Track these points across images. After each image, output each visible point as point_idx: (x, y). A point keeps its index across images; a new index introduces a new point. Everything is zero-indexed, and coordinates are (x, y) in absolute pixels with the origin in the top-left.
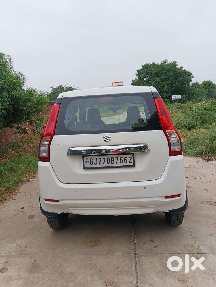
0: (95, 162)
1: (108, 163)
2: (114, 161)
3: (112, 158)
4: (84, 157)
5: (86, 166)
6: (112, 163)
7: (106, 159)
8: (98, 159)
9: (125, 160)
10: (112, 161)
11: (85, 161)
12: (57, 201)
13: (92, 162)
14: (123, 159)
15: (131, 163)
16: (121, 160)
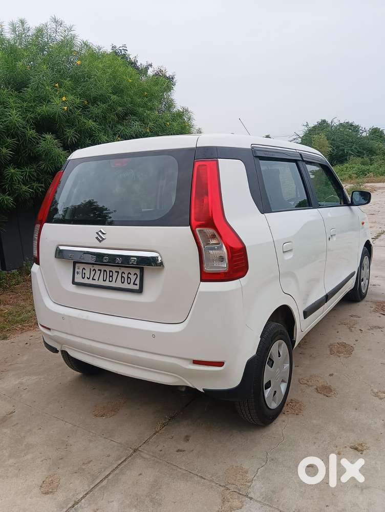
0: (87, 275)
1: (105, 279)
2: (112, 276)
3: (110, 271)
4: (75, 263)
5: (76, 280)
6: (109, 281)
7: (102, 272)
8: (92, 271)
9: (128, 277)
10: (110, 276)
11: (77, 270)
12: (49, 329)
13: (84, 273)
14: (125, 276)
15: (136, 285)
16: (122, 277)
